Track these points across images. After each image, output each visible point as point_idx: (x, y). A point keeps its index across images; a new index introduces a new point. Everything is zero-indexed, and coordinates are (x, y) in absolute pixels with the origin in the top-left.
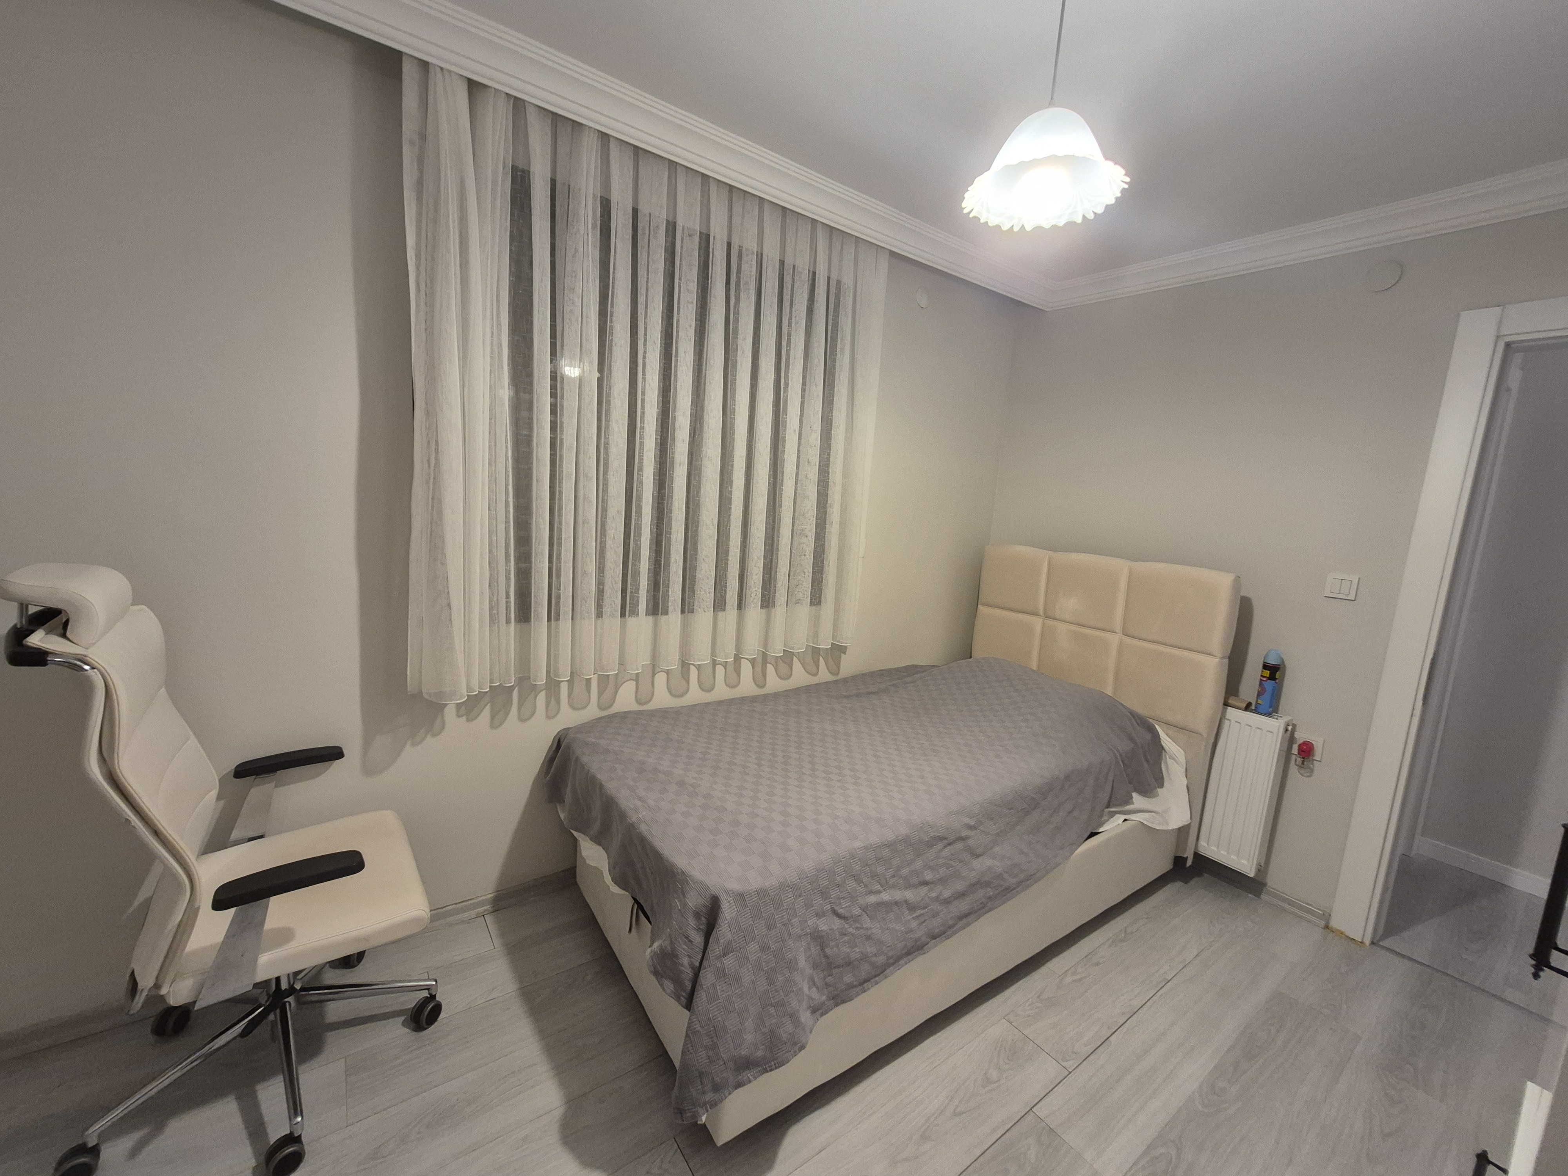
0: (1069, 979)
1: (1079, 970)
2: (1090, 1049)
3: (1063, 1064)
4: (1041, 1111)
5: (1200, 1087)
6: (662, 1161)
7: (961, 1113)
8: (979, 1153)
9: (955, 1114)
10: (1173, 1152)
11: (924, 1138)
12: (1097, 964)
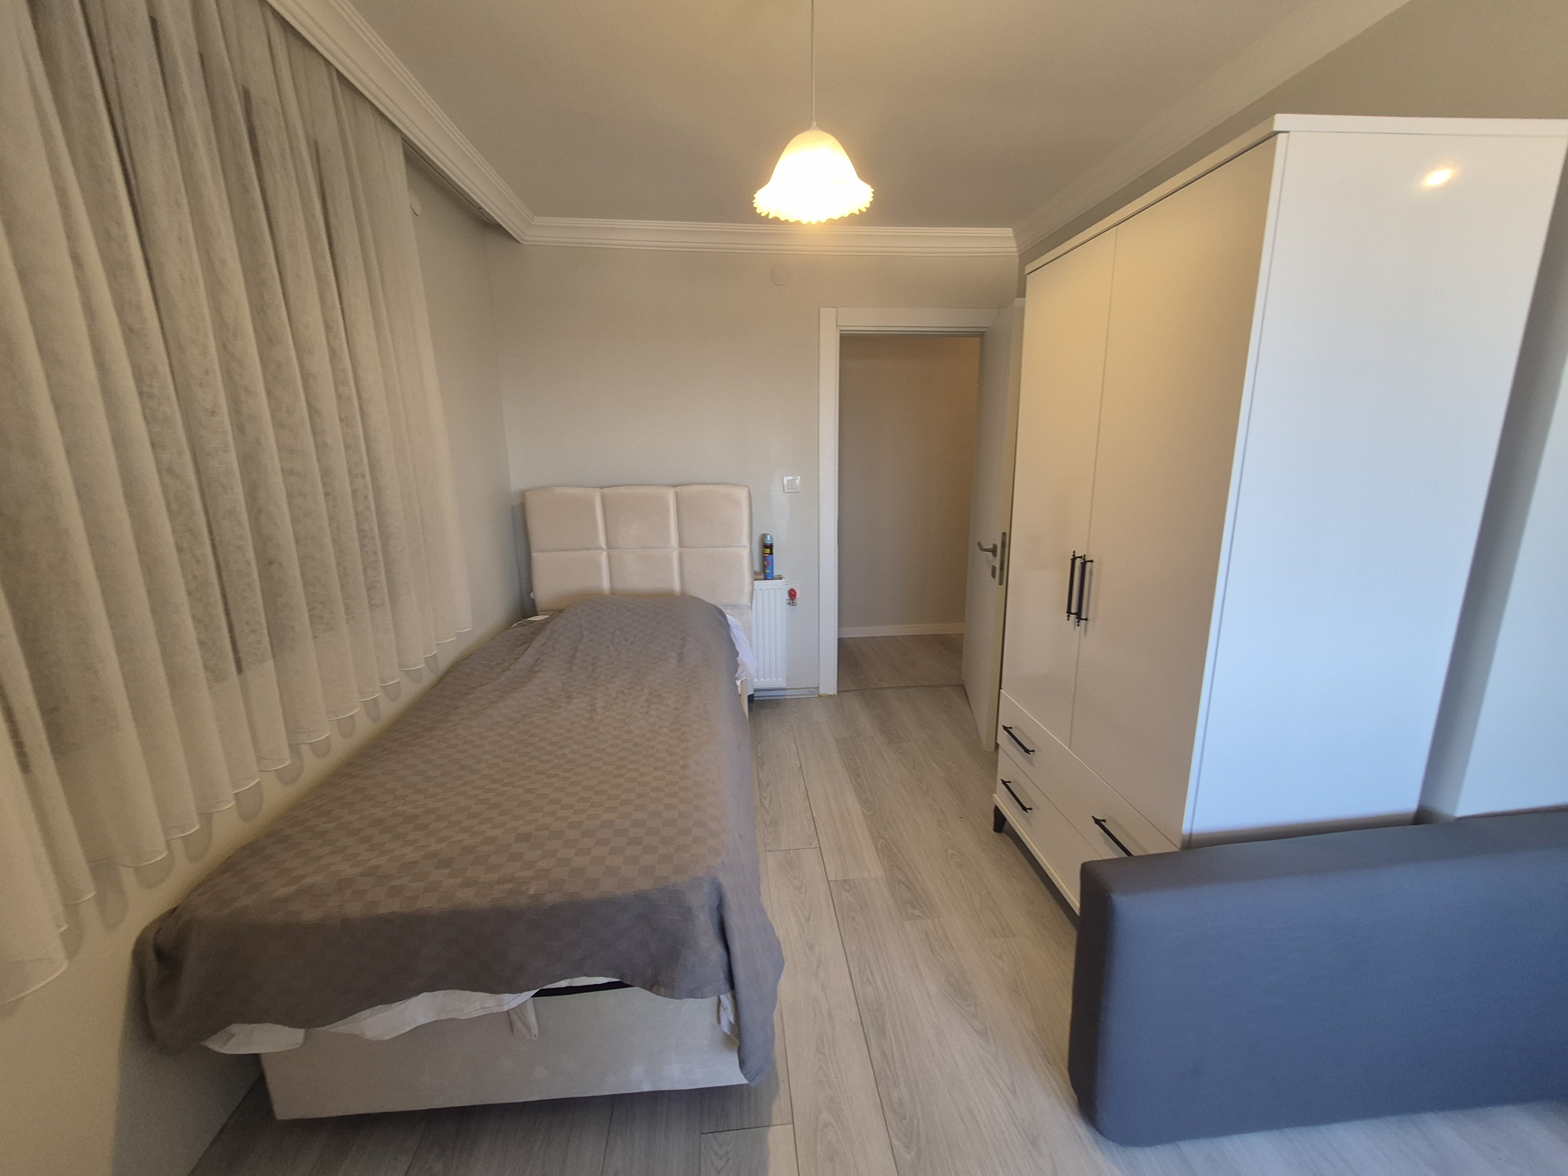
0: (766, 803)
1: (764, 794)
2: (813, 829)
3: (813, 846)
4: (832, 877)
5: (860, 805)
6: (716, 1154)
7: (809, 918)
8: (836, 923)
9: (808, 920)
10: (882, 841)
11: (811, 948)
12: (768, 785)
